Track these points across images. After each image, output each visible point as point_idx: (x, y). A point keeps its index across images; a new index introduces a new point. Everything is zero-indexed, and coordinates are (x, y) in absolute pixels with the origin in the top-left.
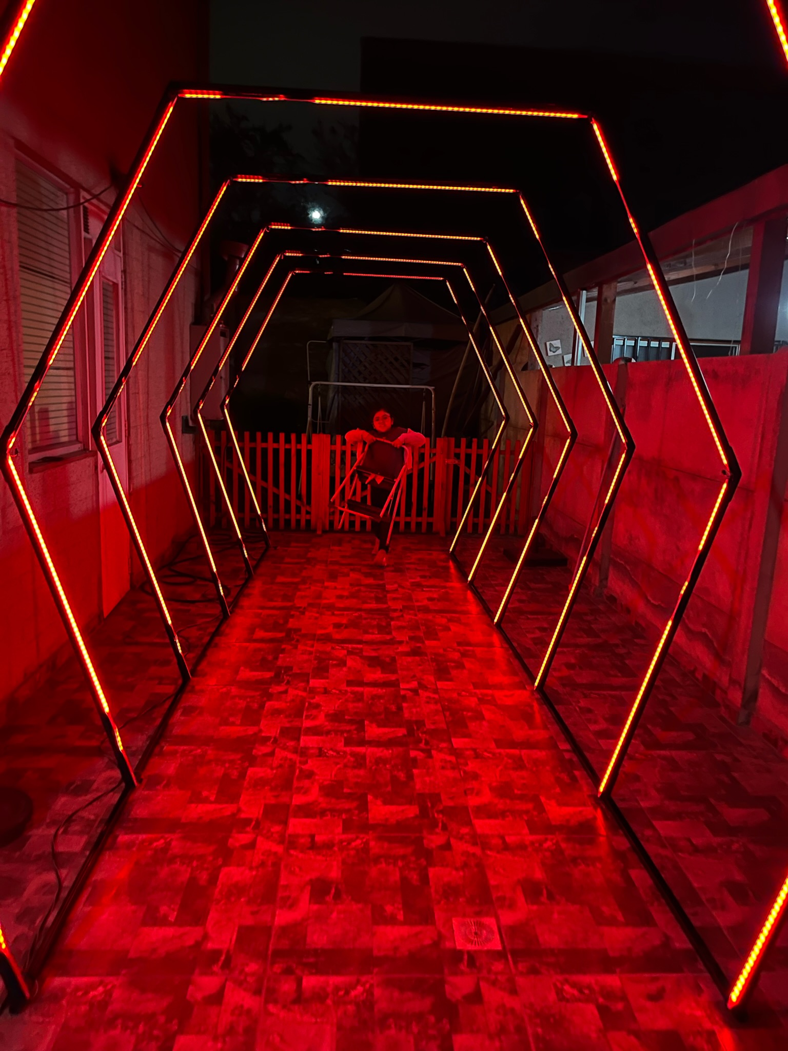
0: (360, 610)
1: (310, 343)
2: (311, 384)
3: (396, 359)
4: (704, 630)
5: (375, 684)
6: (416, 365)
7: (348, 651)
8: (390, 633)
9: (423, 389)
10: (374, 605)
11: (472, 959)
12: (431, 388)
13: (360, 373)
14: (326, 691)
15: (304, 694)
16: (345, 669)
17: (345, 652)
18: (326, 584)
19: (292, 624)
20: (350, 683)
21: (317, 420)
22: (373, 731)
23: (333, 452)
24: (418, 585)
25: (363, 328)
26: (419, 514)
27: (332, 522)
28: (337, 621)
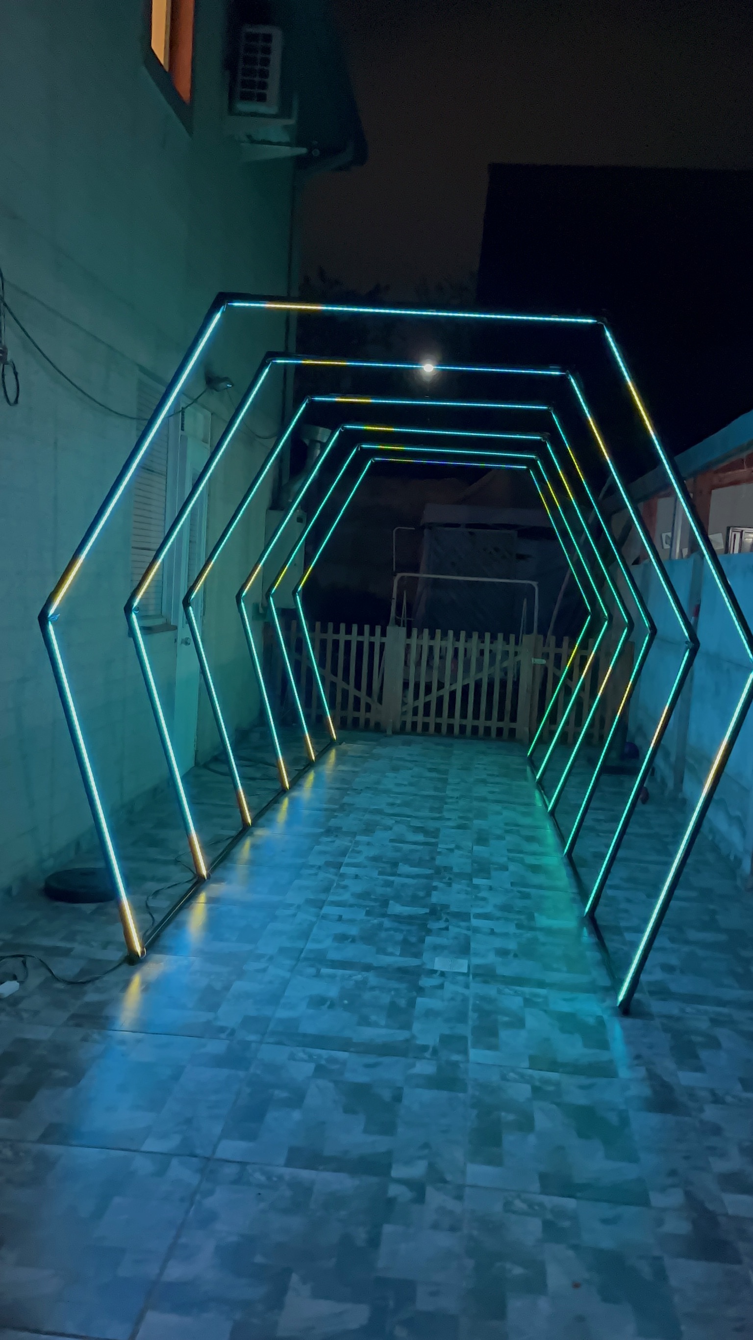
0: (415, 795)
1: (398, 529)
2: (395, 575)
3: (497, 550)
5: (416, 843)
6: (521, 557)
7: (396, 822)
8: (441, 812)
9: (526, 584)
10: (432, 793)
11: (442, 974)
12: (534, 584)
13: (453, 564)
14: (369, 844)
15: (350, 844)
16: (390, 832)
17: (393, 822)
18: (387, 774)
20: (392, 841)
21: (401, 617)
22: (405, 869)
23: (408, 647)
24: (483, 781)
25: (460, 514)
26: (501, 718)
27: (404, 723)
28: (391, 800)
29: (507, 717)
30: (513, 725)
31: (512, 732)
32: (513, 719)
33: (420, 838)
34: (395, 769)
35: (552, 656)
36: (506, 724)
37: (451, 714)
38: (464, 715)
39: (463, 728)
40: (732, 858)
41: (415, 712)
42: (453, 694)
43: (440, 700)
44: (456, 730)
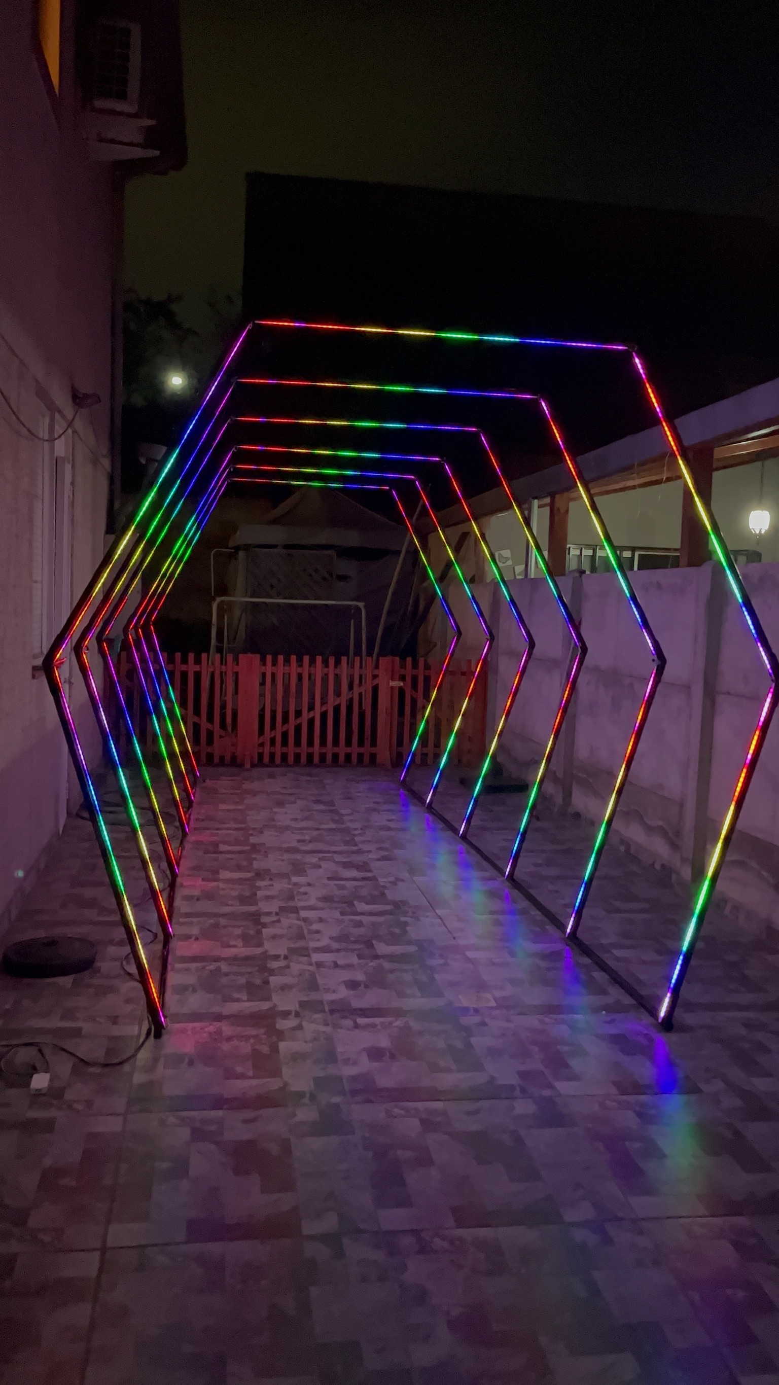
0: (318, 829)
1: (217, 551)
2: (215, 600)
3: (316, 571)
4: (660, 823)
5: (355, 879)
6: (340, 578)
7: (319, 859)
8: (356, 845)
9: (350, 606)
10: (333, 826)
11: (476, 1011)
12: (361, 605)
13: (272, 586)
14: (309, 885)
15: (290, 886)
16: (321, 870)
17: (317, 859)
18: (275, 810)
19: (252, 840)
20: (329, 879)
21: (222, 640)
22: (361, 906)
23: (264, 675)
24: (374, 810)
25: (277, 535)
26: (361, 743)
27: (261, 755)
28: (299, 837)
29: (367, 742)
30: (373, 750)
31: (373, 757)
32: (374, 744)
33: (354, 873)
34: (280, 804)
35: (409, 679)
36: (367, 750)
37: (310, 743)
38: (323, 743)
39: (323, 757)
40: (657, 866)
41: (273, 741)
42: (311, 722)
43: (298, 728)
44: (316, 759)
